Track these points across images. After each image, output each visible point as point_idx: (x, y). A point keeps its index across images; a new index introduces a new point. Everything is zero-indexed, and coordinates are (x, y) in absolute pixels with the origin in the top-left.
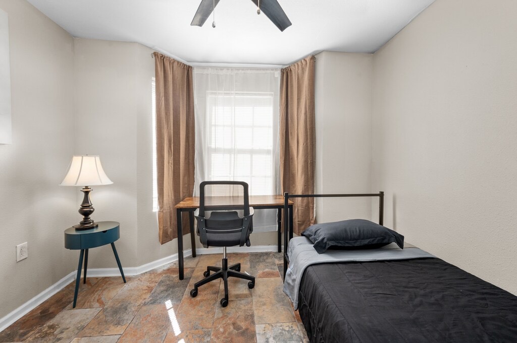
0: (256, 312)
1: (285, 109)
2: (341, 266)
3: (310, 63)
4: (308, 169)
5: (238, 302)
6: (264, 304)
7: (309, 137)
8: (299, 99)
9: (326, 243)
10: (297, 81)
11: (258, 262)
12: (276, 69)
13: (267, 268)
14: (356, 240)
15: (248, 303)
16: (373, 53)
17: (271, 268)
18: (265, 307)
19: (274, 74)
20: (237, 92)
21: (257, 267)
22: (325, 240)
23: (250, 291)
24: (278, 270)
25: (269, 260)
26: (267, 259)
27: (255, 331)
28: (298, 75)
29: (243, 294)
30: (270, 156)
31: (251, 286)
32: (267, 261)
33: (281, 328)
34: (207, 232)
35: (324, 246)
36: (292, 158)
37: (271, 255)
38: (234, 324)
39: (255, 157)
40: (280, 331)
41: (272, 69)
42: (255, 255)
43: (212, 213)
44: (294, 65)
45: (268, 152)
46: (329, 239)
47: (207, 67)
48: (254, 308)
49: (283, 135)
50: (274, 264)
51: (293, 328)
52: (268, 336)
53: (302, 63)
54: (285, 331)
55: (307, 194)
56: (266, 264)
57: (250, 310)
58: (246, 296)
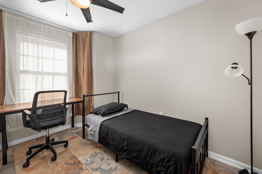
0: (75, 154)
1: (75, 53)
2: (113, 119)
3: (89, 35)
4: (89, 83)
5: (62, 155)
6: (78, 150)
7: (89, 69)
8: (84, 50)
9: (106, 112)
10: (82, 41)
11: (63, 135)
12: (70, 32)
13: (70, 136)
14: (115, 109)
15: (68, 153)
16: (113, 38)
17: (72, 135)
18: (79, 150)
19: (68, 33)
20: (44, 37)
21: (63, 137)
22: (105, 112)
23: (66, 148)
24: (77, 135)
25: (69, 132)
26: (67, 132)
27: (79, 160)
28: (83, 38)
29: (63, 151)
30: (65, 77)
31: (66, 146)
32: (68, 133)
33: (91, 153)
34: (40, 122)
35: (105, 114)
36: (79, 78)
37: (68, 130)
38: (66, 164)
39: (55, 77)
40: (91, 155)
41: (68, 31)
42: (59, 133)
43: (42, 111)
44: (81, 33)
45: (64, 74)
46: (107, 111)
47: (20, 16)
48: (73, 153)
49: (74, 66)
50: (73, 133)
51: (96, 151)
52: (86, 159)
53: (85, 33)
54: (93, 153)
55: (89, 95)
56: (68, 135)
57: (71, 155)
58: (65, 151)
